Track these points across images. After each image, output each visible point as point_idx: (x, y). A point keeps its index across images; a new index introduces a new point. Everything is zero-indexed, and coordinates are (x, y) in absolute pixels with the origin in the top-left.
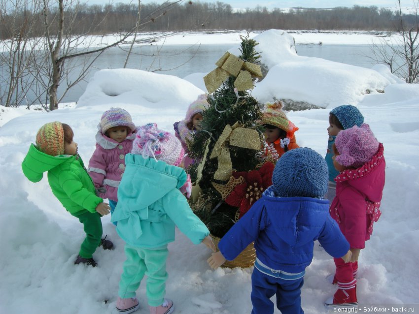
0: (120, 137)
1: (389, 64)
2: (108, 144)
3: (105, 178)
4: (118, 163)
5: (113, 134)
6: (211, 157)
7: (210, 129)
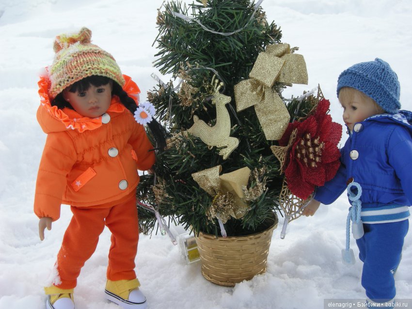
6: (240, 108)
7: (211, 64)
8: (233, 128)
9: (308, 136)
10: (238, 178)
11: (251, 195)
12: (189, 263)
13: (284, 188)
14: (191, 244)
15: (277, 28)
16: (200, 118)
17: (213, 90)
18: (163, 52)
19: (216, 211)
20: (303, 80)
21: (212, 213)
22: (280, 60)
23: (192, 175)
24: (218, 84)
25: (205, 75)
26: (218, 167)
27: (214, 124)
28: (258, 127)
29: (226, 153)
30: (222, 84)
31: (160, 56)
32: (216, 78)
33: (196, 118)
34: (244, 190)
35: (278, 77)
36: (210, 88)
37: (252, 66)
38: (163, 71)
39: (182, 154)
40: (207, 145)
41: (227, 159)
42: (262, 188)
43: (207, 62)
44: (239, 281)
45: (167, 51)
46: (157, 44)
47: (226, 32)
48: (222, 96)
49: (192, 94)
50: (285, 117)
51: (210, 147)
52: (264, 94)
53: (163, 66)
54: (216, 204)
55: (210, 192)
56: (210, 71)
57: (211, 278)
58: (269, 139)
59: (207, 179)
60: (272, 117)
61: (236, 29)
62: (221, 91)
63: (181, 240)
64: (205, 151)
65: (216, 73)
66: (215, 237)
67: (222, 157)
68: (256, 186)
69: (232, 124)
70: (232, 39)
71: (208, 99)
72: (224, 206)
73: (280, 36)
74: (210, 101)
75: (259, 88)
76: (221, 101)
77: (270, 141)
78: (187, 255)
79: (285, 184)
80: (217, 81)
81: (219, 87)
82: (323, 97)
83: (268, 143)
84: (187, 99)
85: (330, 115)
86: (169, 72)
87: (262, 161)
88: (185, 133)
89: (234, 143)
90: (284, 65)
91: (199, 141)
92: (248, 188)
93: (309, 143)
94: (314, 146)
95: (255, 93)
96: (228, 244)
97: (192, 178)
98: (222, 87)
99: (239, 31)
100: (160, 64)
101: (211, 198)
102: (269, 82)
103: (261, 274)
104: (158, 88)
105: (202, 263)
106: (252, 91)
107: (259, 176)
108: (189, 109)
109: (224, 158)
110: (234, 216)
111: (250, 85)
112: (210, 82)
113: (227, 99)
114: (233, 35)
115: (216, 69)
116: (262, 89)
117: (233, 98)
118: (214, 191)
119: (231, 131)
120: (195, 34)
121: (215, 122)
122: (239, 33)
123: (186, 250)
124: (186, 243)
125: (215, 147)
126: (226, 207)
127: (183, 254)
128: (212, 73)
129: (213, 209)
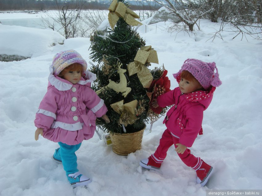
0: (76, 78)
1: (52, 28)
2: (63, 86)
3: (55, 121)
4: (70, 106)
5: (69, 75)
6: (131, 74)
7: (116, 56)
8: (128, 84)
9: (160, 86)
10: (132, 105)
11: (139, 112)
12: (107, 146)
13: (150, 110)
14: (108, 138)
15: (143, 41)
16: (112, 80)
17: (118, 68)
18: (93, 52)
19: (122, 121)
20: (157, 62)
21: (121, 122)
22: (148, 52)
23: (111, 105)
24: (120, 64)
25: (114, 60)
26: (123, 101)
27: (119, 82)
28: (139, 83)
29: (125, 95)
30: (122, 64)
31: (92, 54)
32: (119, 62)
33: (110, 80)
34: (135, 110)
35: (147, 60)
36: (116, 67)
37: (135, 56)
38: (94, 61)
39: (105, 96)
40: (116, 92)
41: (126, 97)
42: (143, 109)
43: (115, 55)
44: (130, 153)
45: (95, 52)
46: (91, 49)
47: (122, 42)
48: (122, 69)
49: (109, 69)
50: (151, 78)
51: (118, 92)
52: (141, 68)
53: (94, 58)
54: (122, 118)
55: (119, 113)
56: (116, 59)
57: (118, 152)
58: (145, 87)
59: (118, 106)
60: (145, 78)
61: (127, 40)
62: (121, 67)
63: (103, 136)
64: (115, 94)
65: (119, 60)
66: (120, 134)
67: (124, 96)
68: (140, 108)
69: (128, 81)
70: (126, 45)
71: (115, 72)
72: (126, 118)
73: (145, 44)
74: (117, 72)
75: (139, 65)
76: (122, 72)
77: (145, 88)
78: (106, 142)
79: (150, 108)
80: (119, 63)
81: (120, 65)
82: (165, 69)
83: (144, 89)
84: (107, 71)
85: (167, 77)
86: (97, 61)
87: (142, 97)
88: (106, 87)
89: (129, 90)
90: (150, 54)
91: (112, 90)
92: (137, 110)
93: (160, 89)
94: (162, 90)
95: (137, 67)
96: (125, 137)
97: (111, 106)
98: (122, 65)
99: (128, 41)
100: (93, 58)
101: (120, 115)
102: (143, 62)
103: (139, 149)
104: (92, 68)
105: (113, 146)
106: (136, 67)
107: (141, 104)
108: (107, 76)
109: (125, 97)
110: (130, 123)
111: (135, 64)
112: (116, 64)
113: (125, 71)
114: (125, 43)
115: (119, 58)
116: (140, 66)
117: (127, 70)
118: (121, 112)
119: (127, 84)
120: (108, 43)
121: (120, 81)
122: (129, 42)
123: (106, 140)
124: (106, 137)
125: (120, 93)
126: (127, 119)
127: (105, 142)
128: (117, 60)
129: (121, 120)
